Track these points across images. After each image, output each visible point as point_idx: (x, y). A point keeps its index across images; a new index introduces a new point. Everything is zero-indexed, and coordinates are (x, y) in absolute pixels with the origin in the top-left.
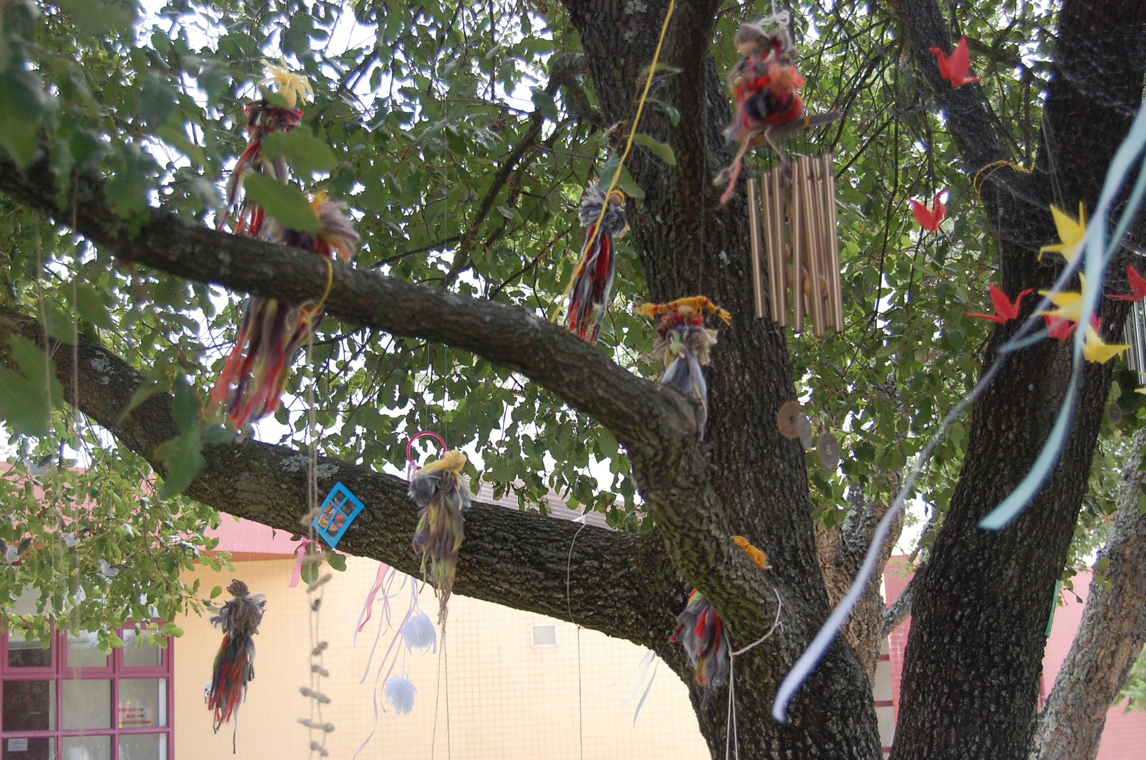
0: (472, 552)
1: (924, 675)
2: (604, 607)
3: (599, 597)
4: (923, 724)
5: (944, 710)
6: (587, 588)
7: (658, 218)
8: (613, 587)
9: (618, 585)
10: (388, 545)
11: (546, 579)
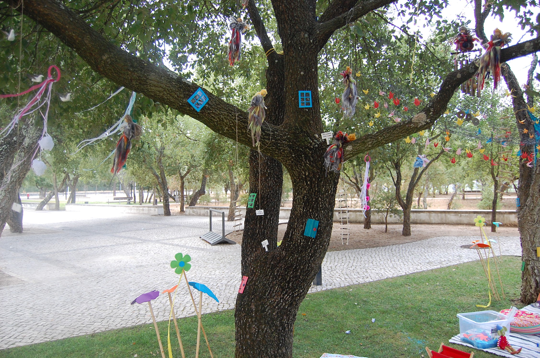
0: (244, 123)
1: (270, 173)
2: (280, 146)
3: (279, 143)
4: (271, 185)
5: (276, 181)
6: (276, 140)
7: (311, 41)
8: (284, 141)
9: (285, 140)
10: (217, 115)
11: (265, 135)
